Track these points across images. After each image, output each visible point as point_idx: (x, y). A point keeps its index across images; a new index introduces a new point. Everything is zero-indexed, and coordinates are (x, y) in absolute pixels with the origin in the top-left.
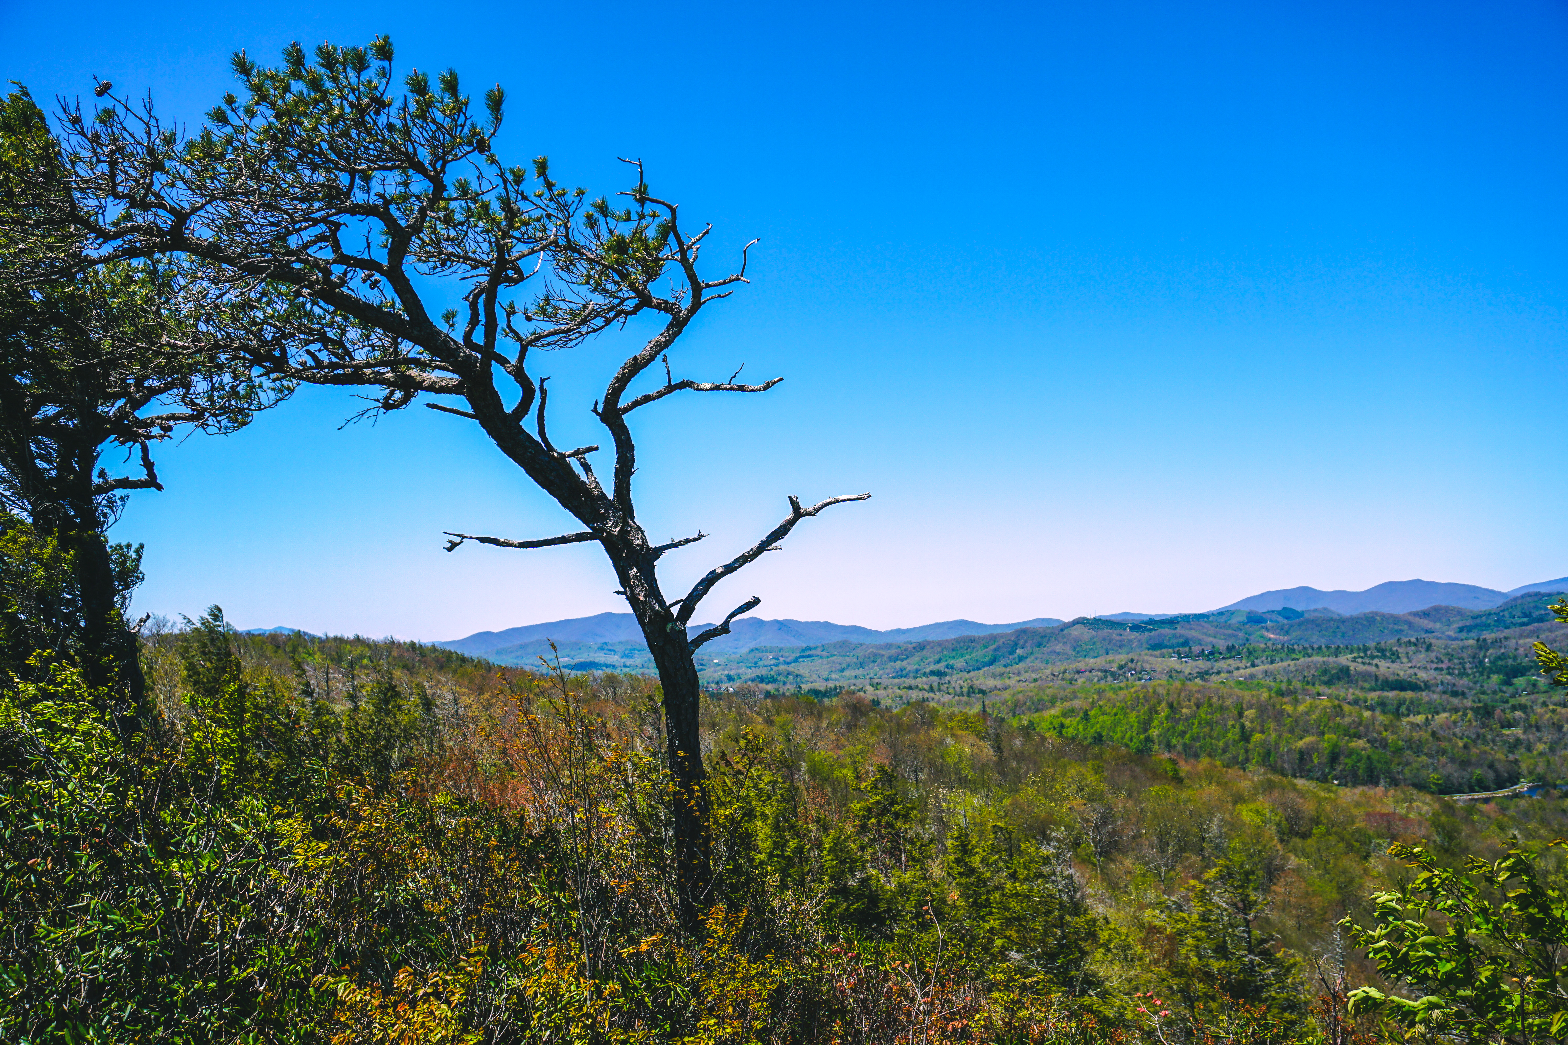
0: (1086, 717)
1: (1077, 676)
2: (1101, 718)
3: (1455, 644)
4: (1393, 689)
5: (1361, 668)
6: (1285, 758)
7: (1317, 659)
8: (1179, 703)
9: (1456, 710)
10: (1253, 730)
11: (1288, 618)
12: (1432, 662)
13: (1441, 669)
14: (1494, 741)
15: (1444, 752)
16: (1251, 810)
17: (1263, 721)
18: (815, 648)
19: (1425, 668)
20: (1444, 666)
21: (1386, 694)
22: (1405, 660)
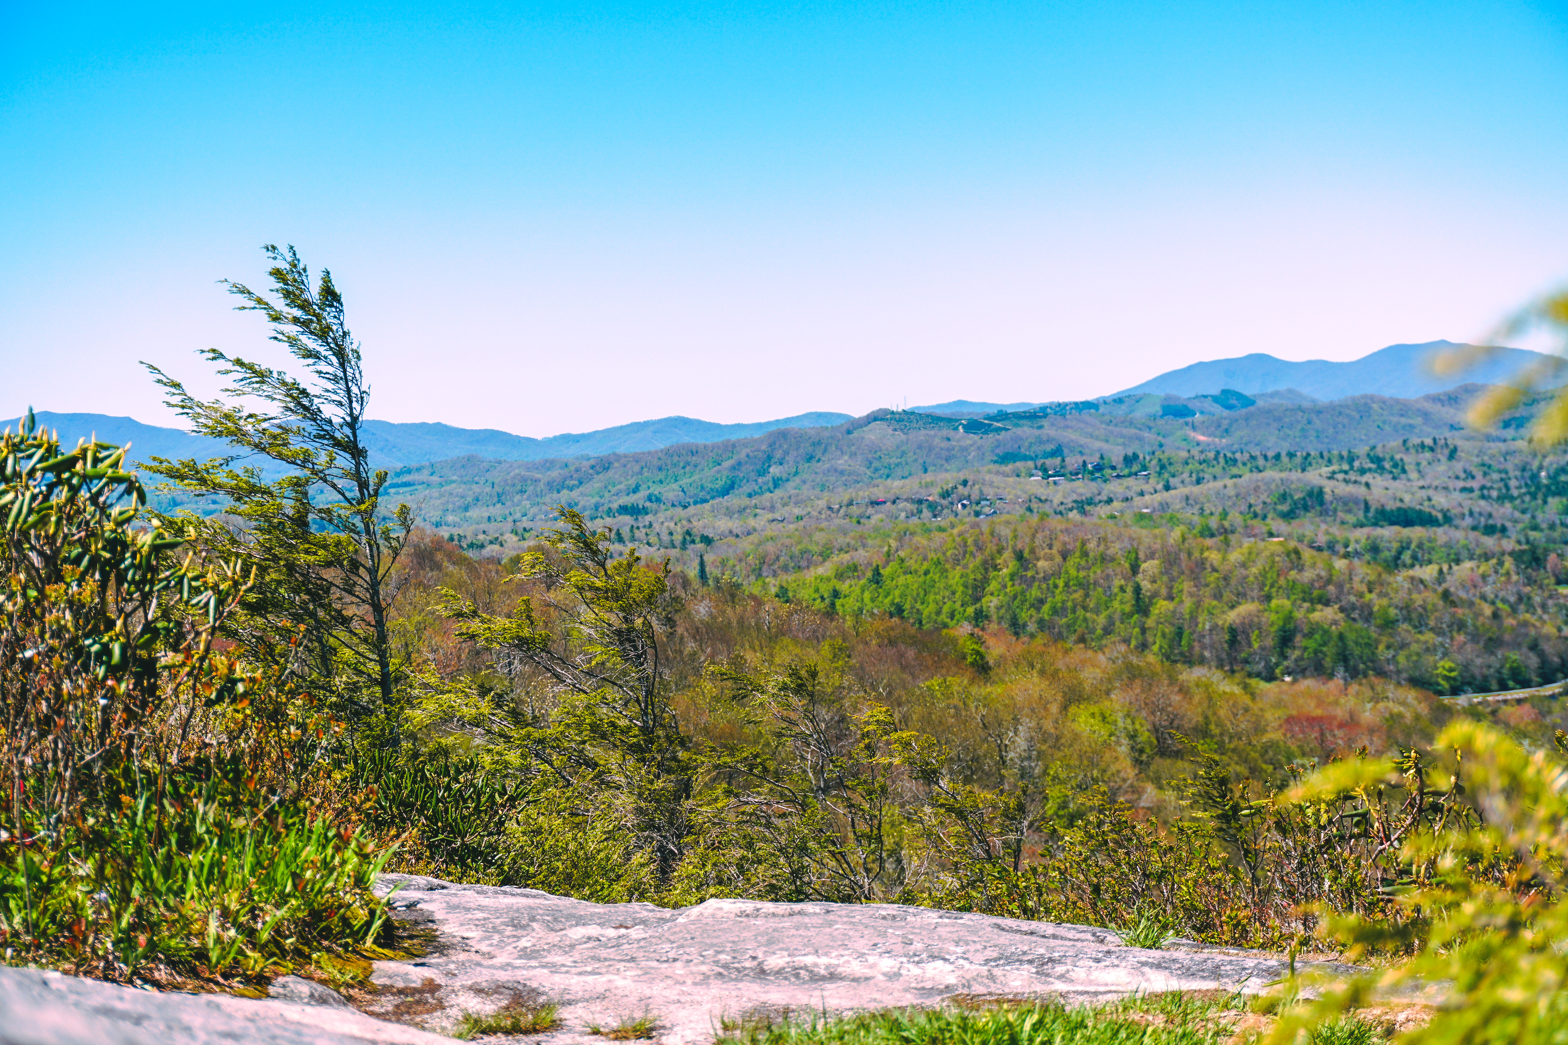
0: (877, 578)
1: (870, 510)
2: (902, 580)
3: (1496, 447)
4: (1392, 523)
5: (1343, 489)
6: (1207, 640)
7: (1272, 474)
8: (1033, 551)
9: (1487, 557)
10: (1155, 595)
11: (1230, 407)
12: (1457, 478)
13: (1471, 490)
14: (1544, 606)
15: (1461, 626)
16: (1093, 715)
17: (1172, 579)
18: (419, 470)
19: (1446, 488)
20: (1475, 484)
21: (1379, 531)
22: (1414, 475)
